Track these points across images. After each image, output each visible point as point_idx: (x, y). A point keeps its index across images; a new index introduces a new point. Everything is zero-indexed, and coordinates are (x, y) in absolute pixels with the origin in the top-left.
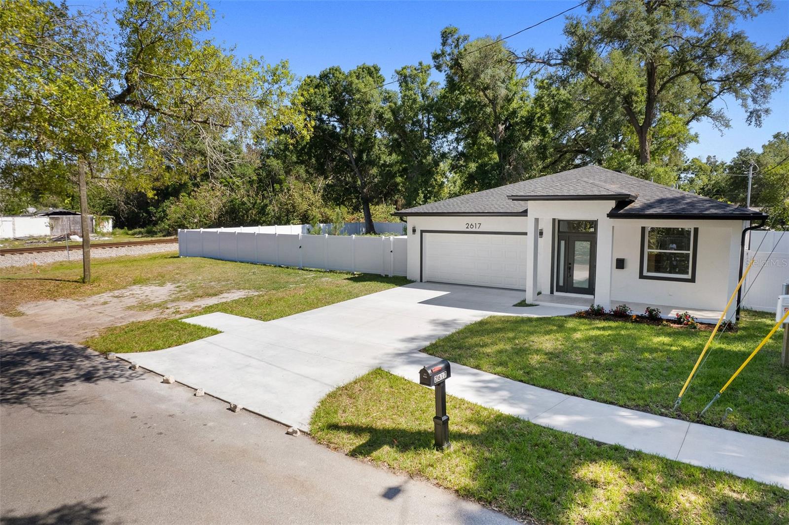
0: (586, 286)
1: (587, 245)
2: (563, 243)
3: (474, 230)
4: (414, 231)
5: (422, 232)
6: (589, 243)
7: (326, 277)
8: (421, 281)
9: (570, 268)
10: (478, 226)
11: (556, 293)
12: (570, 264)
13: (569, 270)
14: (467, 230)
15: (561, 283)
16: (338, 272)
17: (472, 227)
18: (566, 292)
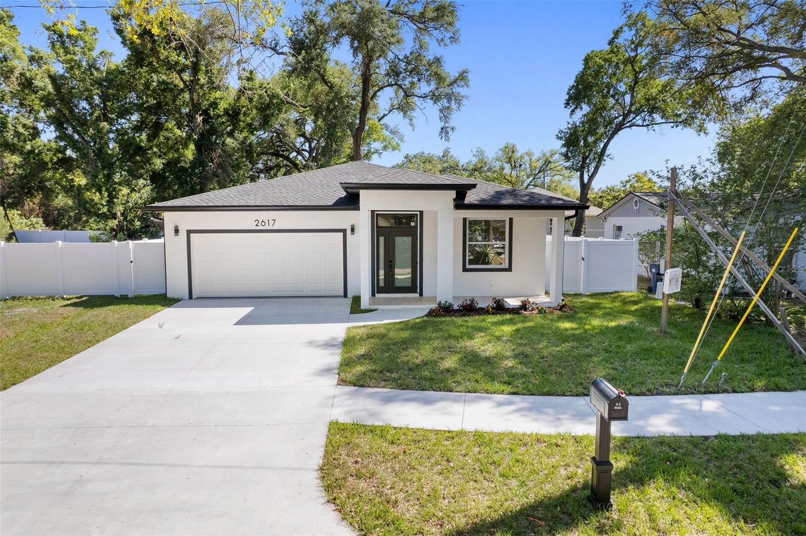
0: (409, 284)
1: (408, 240)
2: (382, 239)
3: (266, 227)
4: (177, 231)
5: (189, 232)
6: (410, 238)
7: (20, 306)
8: (191, 297)
9: (391, 266)
10: (271, 222)
11: (378, 295)
12: (391, 262)
13: (390, 267)
14: (257, 228)
15: (382, 284)
16: (30, 297)
17: (263, 224)
18: (388, 293)
